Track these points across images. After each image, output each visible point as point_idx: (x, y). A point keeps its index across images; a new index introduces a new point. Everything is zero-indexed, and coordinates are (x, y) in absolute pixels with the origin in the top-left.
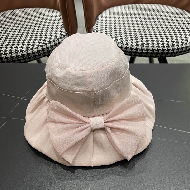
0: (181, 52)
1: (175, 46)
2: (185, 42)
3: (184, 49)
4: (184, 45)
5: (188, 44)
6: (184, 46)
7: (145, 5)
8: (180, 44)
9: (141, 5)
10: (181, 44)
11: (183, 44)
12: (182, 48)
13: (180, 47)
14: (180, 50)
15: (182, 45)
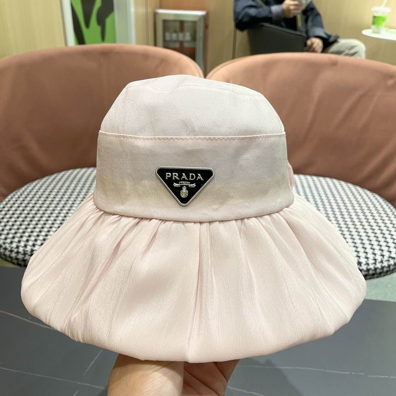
0: (373, 275)
1: (362, 265)
2: (379, 258)
3: (378, 271)
4: (377, 263)
5: (384, 262)
6: (379, 265)
7: (309, 177)
8: (371, 261)
9: (302, 177)
10: (373, 261)
11: (376, 261)
12: (376, 269)
13: (372, 267)
14: (371, 272)
15: (375, 263)
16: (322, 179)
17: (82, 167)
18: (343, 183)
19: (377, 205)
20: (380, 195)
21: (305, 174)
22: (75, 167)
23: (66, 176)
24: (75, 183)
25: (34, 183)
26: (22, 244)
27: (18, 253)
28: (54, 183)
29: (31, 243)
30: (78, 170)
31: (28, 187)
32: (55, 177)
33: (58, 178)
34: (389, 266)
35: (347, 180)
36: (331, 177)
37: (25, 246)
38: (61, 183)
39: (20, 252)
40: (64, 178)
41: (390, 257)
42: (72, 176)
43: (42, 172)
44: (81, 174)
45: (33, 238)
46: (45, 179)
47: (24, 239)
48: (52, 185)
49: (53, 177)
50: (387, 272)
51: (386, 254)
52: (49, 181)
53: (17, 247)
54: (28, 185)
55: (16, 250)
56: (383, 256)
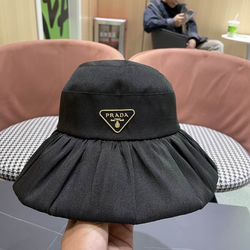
16: (197, 127)
17: (46, 115)
18: (210, 130)
19: (232, 144)
20: (233, 138)
21: (186, 123)
22: (42, 116)
23: (36, 121)
24: (41, 126)
25: (16, 126)
26: (7, 165)
27: (4, 171)
28: (28, 126)
29: (12, 165)
30: (43, 118)
31: (11, 128)
32: (29, 122)
33: (31, 123)
34: (239, 183)
35: (213, 128)
36: (203, 126)
37: (9, 166)
38: (33, 126)
39: (5, 170)
40: (35, 123)
41: (239, 178)
42: (40, 121)
43: (21, 119)
44: (45, 120)
45: (14, 161)
46: (22, 123)
47: (8, 162)
48: (27, 127)
49: (28, 121)
50: (238, 187)
51: (237, 176)
52: (25, 124)
53: (4, 167)
54: (11, 127)
55: (3, 169)
56: (235, 177)
